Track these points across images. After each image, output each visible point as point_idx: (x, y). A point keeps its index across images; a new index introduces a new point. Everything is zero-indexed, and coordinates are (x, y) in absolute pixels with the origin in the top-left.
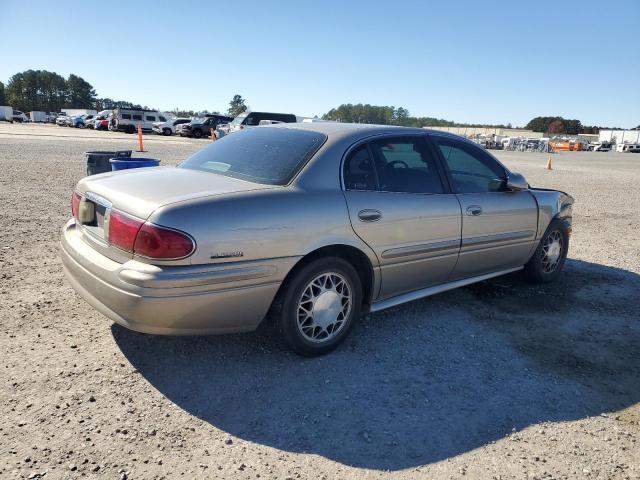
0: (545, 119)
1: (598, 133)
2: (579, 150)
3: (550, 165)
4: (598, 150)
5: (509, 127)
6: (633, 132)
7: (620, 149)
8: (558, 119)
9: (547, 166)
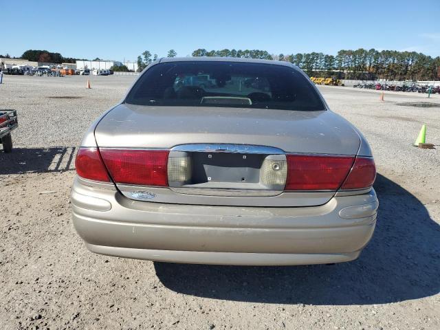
0: (35, 52)
1: (75, 63)
2: (72, 74)
3: (89, 86)
4: (83, 74)
5: (8, 57)
6: (95, 62)
7: (95, 73)
8: (45, 52)
9: (87, 87)
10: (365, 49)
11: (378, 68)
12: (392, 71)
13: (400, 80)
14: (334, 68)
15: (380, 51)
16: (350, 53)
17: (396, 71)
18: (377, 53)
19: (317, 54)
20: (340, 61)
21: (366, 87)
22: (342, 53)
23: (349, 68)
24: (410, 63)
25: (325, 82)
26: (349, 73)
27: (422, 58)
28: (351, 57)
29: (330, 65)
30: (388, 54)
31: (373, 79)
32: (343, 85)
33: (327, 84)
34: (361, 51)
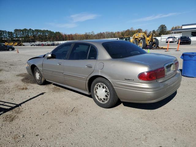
10: (27, 29)
11: (35, 37)
12: (41, 38)
13: (45, 41)
14: (14, 38)
15: (34, 30)
16: (20, 30)
17: (43, 38)
18: (33, 30)
19: (3, 31)
20: (16, 34)
21: (37, 45)
22: (16, 30)
23: (22, 38)
24: (47, 34)
25: (15, 45)
26: (22, 40)
27: (51, 33)
28: (21, 32)
29: (12, 36)
30: (37, 31)
31: (34, 42)
32: (24, 45)
33: (16, 46)
34: (25, 30)
